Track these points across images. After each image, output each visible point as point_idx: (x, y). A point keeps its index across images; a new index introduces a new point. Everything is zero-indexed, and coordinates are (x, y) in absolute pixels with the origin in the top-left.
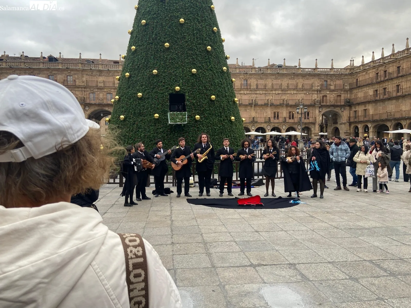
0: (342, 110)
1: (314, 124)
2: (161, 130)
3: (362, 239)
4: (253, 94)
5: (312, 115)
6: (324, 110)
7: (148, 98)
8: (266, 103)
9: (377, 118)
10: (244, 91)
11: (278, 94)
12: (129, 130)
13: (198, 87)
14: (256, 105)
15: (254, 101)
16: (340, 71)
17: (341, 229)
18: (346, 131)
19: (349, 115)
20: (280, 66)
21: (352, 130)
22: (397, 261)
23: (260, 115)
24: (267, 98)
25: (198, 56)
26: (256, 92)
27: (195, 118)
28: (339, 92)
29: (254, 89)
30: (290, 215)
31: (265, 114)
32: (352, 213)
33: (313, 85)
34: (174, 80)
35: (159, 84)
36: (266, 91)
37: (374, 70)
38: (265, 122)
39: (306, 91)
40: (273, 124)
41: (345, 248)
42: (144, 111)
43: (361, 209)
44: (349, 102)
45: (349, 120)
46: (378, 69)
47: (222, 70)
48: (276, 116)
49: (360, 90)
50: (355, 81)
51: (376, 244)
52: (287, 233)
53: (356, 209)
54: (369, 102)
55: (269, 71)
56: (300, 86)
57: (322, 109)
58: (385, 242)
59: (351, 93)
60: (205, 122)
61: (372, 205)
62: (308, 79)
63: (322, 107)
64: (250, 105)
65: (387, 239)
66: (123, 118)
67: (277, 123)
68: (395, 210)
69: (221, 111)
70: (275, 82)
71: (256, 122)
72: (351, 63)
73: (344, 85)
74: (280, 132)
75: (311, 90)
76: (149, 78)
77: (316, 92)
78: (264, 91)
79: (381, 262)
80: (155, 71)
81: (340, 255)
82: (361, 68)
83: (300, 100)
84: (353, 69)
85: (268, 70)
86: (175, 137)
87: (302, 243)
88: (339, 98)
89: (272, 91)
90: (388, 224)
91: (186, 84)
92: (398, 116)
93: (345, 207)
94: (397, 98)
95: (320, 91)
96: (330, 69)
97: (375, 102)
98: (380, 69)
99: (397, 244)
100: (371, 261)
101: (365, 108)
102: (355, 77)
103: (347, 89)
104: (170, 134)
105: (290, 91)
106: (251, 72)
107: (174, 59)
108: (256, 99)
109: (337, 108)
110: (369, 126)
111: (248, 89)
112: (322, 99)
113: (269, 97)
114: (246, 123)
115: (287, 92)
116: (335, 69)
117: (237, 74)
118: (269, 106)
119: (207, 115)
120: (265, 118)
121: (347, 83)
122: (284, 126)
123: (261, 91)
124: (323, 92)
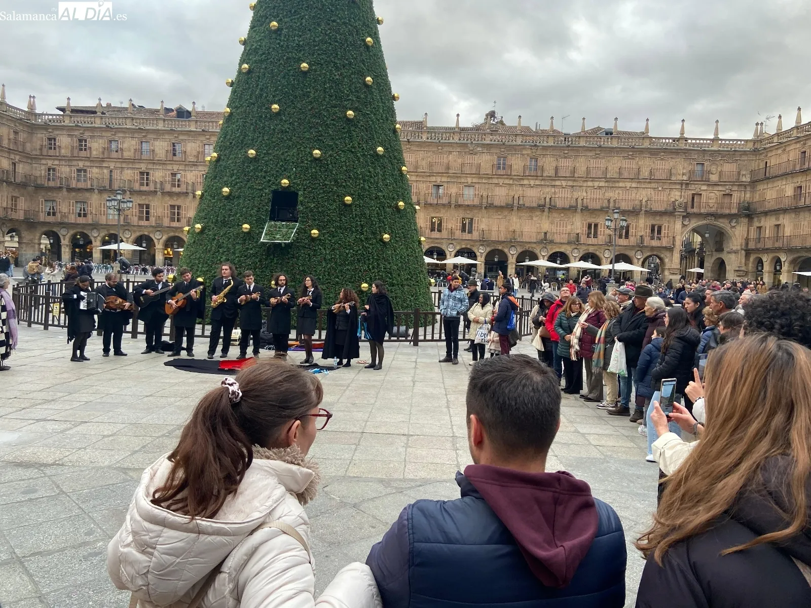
0: (733, 224)
1: (670, 249)
2: (251, 252)
4: (548, 186)
5: (666, 232)
6: (694, 223)
7: (239, 197)
8: (574, 204)
9: (797, 243)
10: (528, 179)
11: (600, 187)
12: (206, 249)
13: (323, 180)
14: (553, 208)
15: (548, 200)
16: (732, 145)
18: (739, 267)
19: (746, 236)
20: (609, 133)
21: (750, 265)
23: (559, 228)
24: (576, 195)
25: (329, 128)
26: (553, 183)
27: (311, 234)
28: (727, 187)
29: (550, 177)
31: (569, 227)
33: (673, 171)
34: (283, 169)
35: (257, 173)
36: (574, 181)
37: (798, 145)
38: (569, 243)
39: (657, 183)
40: (584, 248)
42: (231, 219)
44: (748, 209)
45: (747, 244)
46: (805, 144)
47: (376, 152)
48: (592, 229)
49: (770, 185)
50: (762, 165)
54: (785, 211)
55: (582, 143)
56: (645, 173)
57: (690, 220)
59: (753, 191)
60: (330, 241)
62: (662, 159)
63: (687, 216)
64: (541, 207)
66: (199, 228)
67: (593, 245)
69: (363, 223)
70: (593, 163)
71: (552, 242)
72: (757, 129)
73: (739, 173)
74: (599, 265)
75: (668, 181)
76: (244, 162)
77: (678, 187)
78: (569, 180)
80: (252, 152)
82: (775, 138)
83: (644, 201)
84: (761, 141)
85: (581, 139)
86: (273, 264)
88: (727, 200)
89: (587, 181)
91: (302, 176)
95: (687, 184)
96: (713, 140)
97: (795, 210)
98: (809, 143)
101: (778, 223)
102: (762, 157)
103: (745, 182)
104: (266, 259)
105: (625, 182)
106: (545, 144)
107: (286, 132)
108: (553, 196)
109: (721, 220)
110: (783, 260)
111: (537, 176)
112: (690, 200)
113: (580, 194)
114: (530, 243)
115: (617, 185)
116: (721, 140)
117: (517, 147)
118: (579, 210)
119: (334, 230)
120: (569, 234)
121: (746, 170)
122: (607, 251)
123: (563, 180)
124: (693, 187)
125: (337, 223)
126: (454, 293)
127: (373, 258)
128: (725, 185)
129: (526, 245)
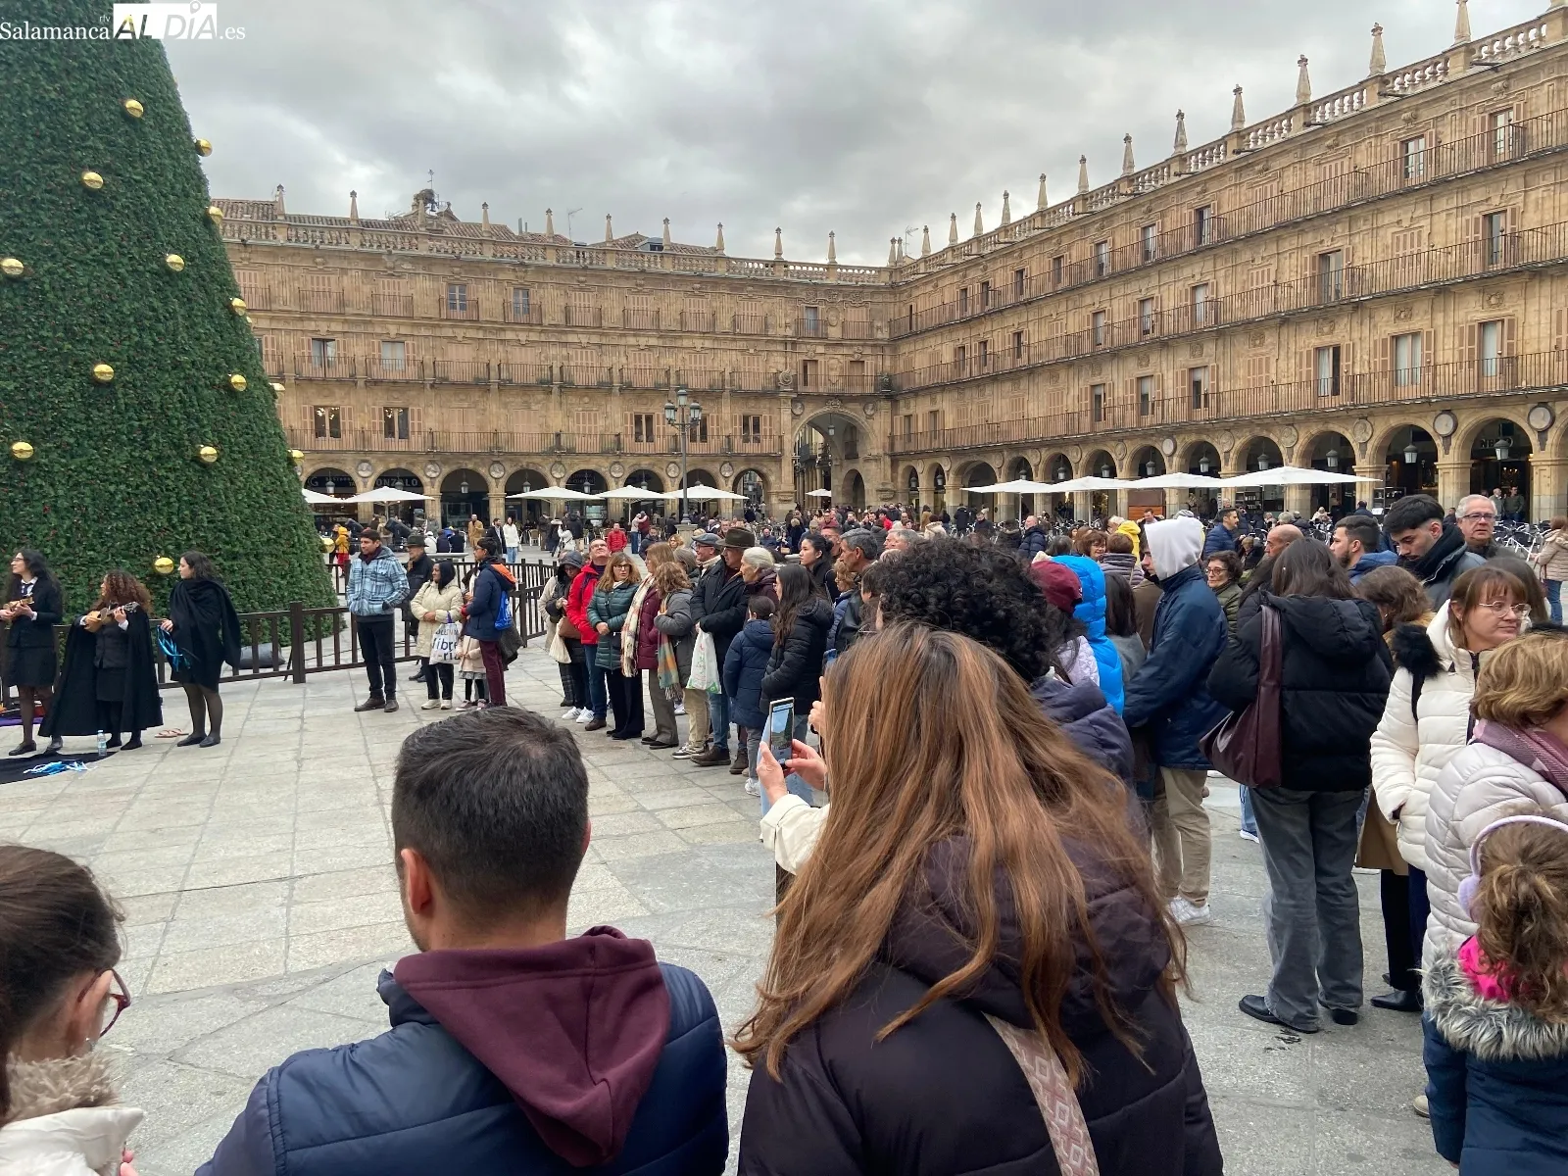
0: (869, 412)
1: (777, 459)
4: (554, 343)
5: (768, 428)
6: (810, 412)
8: (605, 379)
9: (964, 441)
10: (514, 330)
11: (650, 348)
13: (34, 327)
14: (567, 387)
15: (556, 371)
16: (858, 276)
18: (883, 484)
19: (889, 431)
20: (656, 247)
21: (899, 480)
23: (581, 425)
24: (607, 362)
25: (42, 209)
26: (564, 339)
27: (11, 452)
28: (855, 348)
29: (555, 325)
31: (601, 422)
33: (770, 320)
36: (602, 334)
37: (956, 279)
38: (604, 453)
39: (746, 340)
40: (632, 461)
44: (889, 385)
45: (892, 445)
46: (965, 276)
47: (164, 265)
48: (643, 425)
49: (919, 346)
50: (905, 312)
54: (943, 387)
55: (611, 263)
56: (724, 323)
57: (803, 407)
59: (895, 356)
60: (65, 466)
62: (750, 298)
63: (800, 399)
64: (544, 386)
67: (647, 455)
69: (144, 423)
70: (634, 303)
71: (571, 452)
72: (893, 251)
73: (871, 325)
74: (661, 491)
75: (761, 338)
77: (780, 348)
78: (594, 333)
82: (922, 266)
83: (727, 373)
84: (900, 270)
85: (608, 256)
88: (856, 371)
89: (625, 335)
92: (1016, 435)
94: (1014, 375)
95: (794, 343)
96: (827, 267)
97: (957, 386)
98: (972, 274)
101: (934, 408)
102: (904, 296)
103: (882, 340)
105: (692, 338)
106: (540, 262)
108: (566, 363)
109: (851, 406)
110: (945, 469)
111: (531, 325)
112: (801, 371)
113: (615, 360)
114: (528, 454)
115: (679, 343)
116: (841, 267)
117: (485, 265)
118: (616, 390)
119: (72, 441)
120: (602, 435)
121: (881, 320)
122: (671, 465)
123: (582, 333)
124: (803, 348)
125: (79, 426)
126: (372, 565)
127: (179, 500)
128: (852, 345)
129: (521, 458)
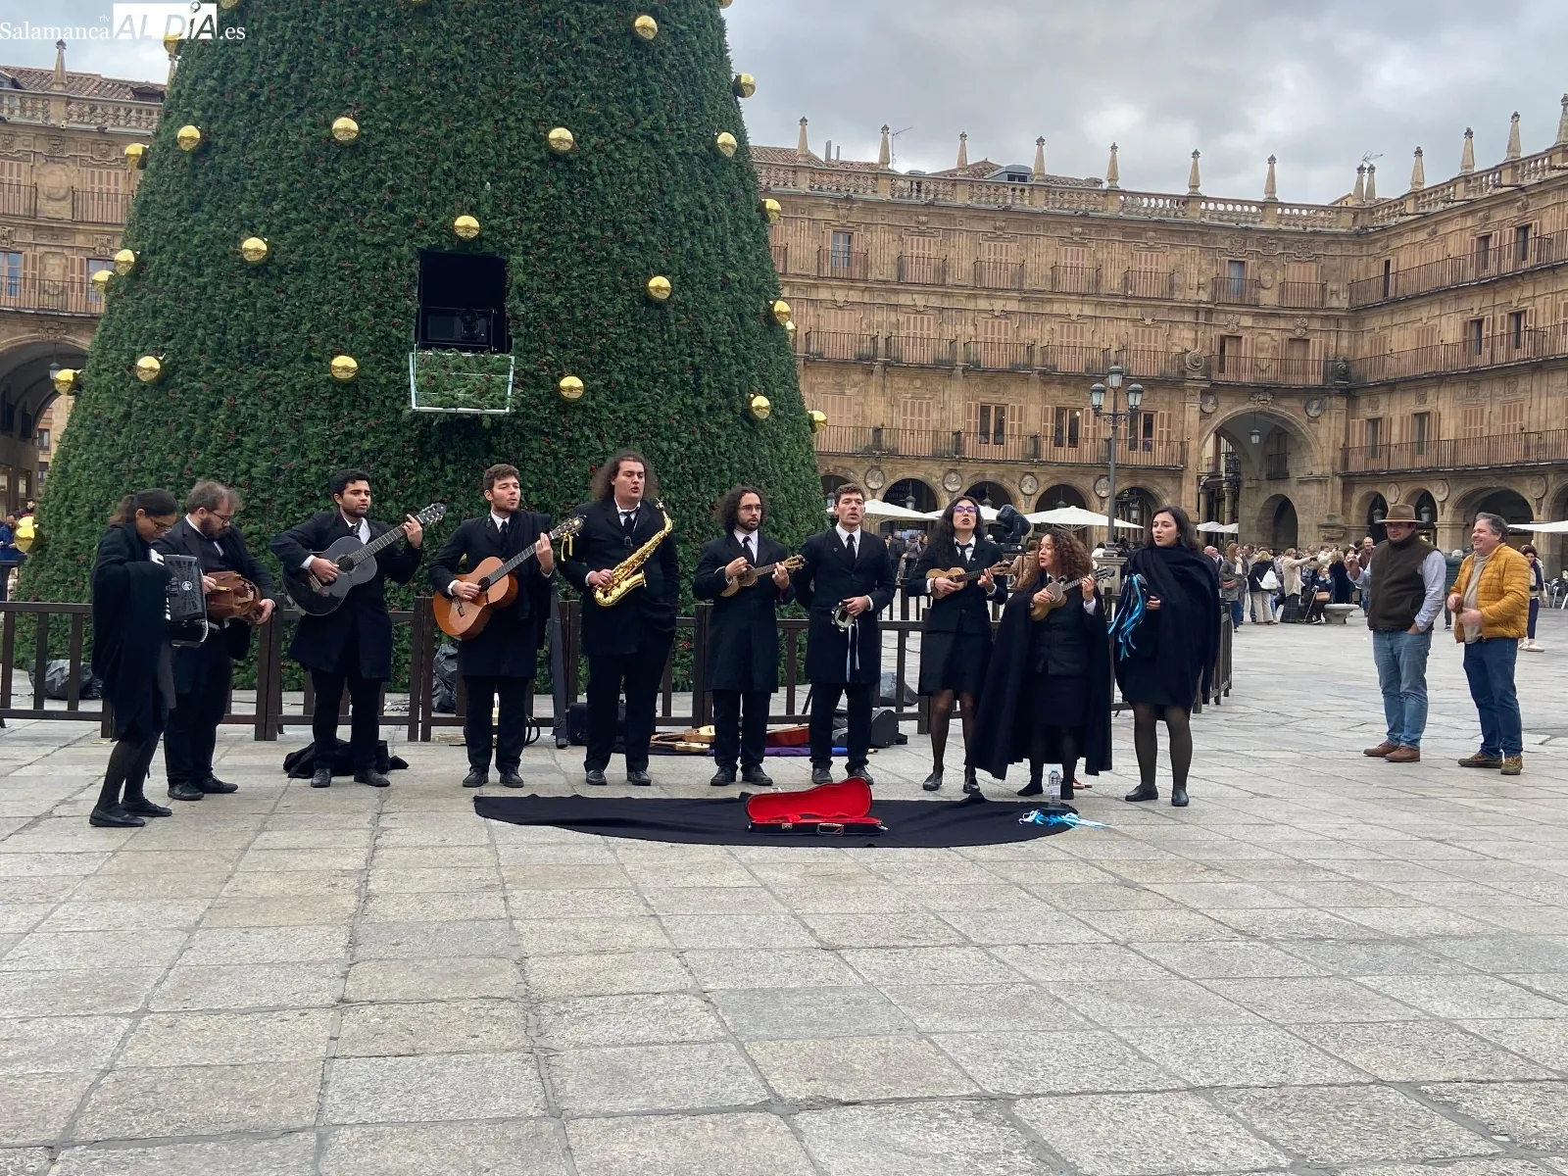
0: (1312, 413)
1: (1175, 473)
2: (366, 445)
3: (1370, 984)
4: (880, 306)
5: (1165, 429)
6: (1227, 410)
7: (301, 269)
8: (945, 356)
9: (1471, 457)
10: (831, 287)
11: (1007, 314)
12: (187, 438)
13: (581, 223)
14: (894, 365)
15: (881, 343)
16: (1308, 218)
17: (1270, 941)
18: (1329, 517)
19: (1342, 441)
20: (1017, 177)
21: (1354, 512)
22: (1548, 1086)
23: (909, 417)
24: (949, 333)
25: (587, 63)
26: (894, 300)
27: (559, 389)
28: (1298, 321)
29: (885, 282)
30: (1015, 877)
31: (935, 415)
32: (1332, 871)
33: (1177, 279)
34: (452, 181)
35: (363, 194)
36: (945, 295)
37: (1470, 222)
38: (937, 456)
39: (1141, 306)
40: (974, 469)
41: (1282, 1027)
42: (277, 338)
43: (1379, 857)
44: (1345, 374)
45: (1346, 462)
46: (1487, 218)
47: (713, 147)
48: (991, 424)
49: (1399, 319)
50: (1377, 270)
51: (1444, 1008)
52: (989, 955)
53: (1355, 854)
54: (1441, 379)
55: (962, 198)
56: (1113, 281)
57: (1216, 403)
58: (1491, 1000)
59: (1357, 332)
60: (613, 412)
61: (1431, 839)
62: (1151, 248)
63: (1213, 390)
64: (864, 363)
65: (1499, 986)
66: (152, 370)
67: (996, 462)
68: (1544, 864)
69: (698, 359)
70: (988, 252)
71: (893, 453)
72: (1360, 184)
73: (1323, 287)
75: (1164, 303)
76: (311, 160)
77: (1189, 318)
78: (933, 293)
79: (1467, 1091)
80: (345, 125)
81: (1252, 1054)
82: (1410, 207)
83: (1113, 351)
84: (1371, 211)
85: (959, 188)
86: (440, 483)
87: (1059, 1000)
88: (1297, 353)
89: (975, 297)
90: (1507, 924)
91: (516, 208)
93: (1297, 844)
95: (1209, 312)
96: (1263, 206)
97: (1470, 378)
98: (1499, 215)
99: (1550, 1013)
100: (1412, 1087)
101: (1422, 409)
102: (1376, 249)
103: (1338, 309)
104: (417, 469)
105: (1066, 301)
106: (870, 196)
107: (454, 67)
108: (895, 332)
109: (1286, 403)
110: (1438, 498)
111: (853, 280)
112: (1217, 352)
113: (961, 330)
114: (839, 455)
115: (1047, 309)
116: (1283, 205)
117: (799, 201)
118: (959, 371)
119: (622, 378)
120: (936, 432)
121: (1338, 280)
122: (1028, 477)
123: (918, 293)
124: (1221, 319)
125: (629, 359)
128: (1292, 316)
